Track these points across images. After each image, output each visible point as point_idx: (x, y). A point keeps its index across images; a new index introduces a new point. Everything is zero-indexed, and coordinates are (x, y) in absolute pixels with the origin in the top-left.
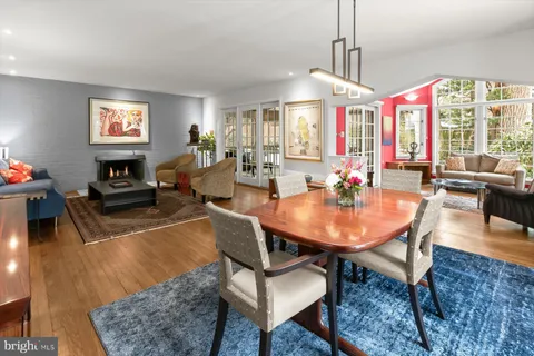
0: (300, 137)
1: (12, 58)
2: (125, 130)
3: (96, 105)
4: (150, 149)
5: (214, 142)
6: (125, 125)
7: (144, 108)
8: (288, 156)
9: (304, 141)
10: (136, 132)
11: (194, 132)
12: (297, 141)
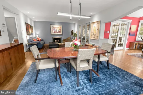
0: (94, 33)
1: (34, 17)
2: (57, 31)
3: (52, 26)
4: (63, 36)
5: (77, 35)
6: (57, 30)
7: (61, 26)
8: (91, 38)
9: (95, 34)
10: (60, 32)
11: (72, 32)
12: (93, 34)
